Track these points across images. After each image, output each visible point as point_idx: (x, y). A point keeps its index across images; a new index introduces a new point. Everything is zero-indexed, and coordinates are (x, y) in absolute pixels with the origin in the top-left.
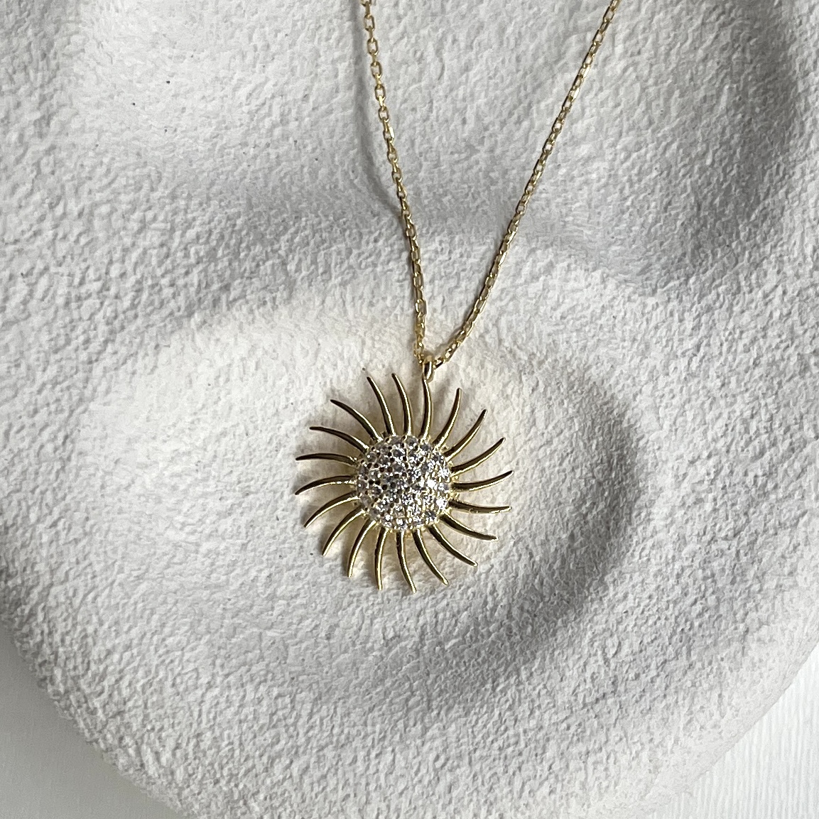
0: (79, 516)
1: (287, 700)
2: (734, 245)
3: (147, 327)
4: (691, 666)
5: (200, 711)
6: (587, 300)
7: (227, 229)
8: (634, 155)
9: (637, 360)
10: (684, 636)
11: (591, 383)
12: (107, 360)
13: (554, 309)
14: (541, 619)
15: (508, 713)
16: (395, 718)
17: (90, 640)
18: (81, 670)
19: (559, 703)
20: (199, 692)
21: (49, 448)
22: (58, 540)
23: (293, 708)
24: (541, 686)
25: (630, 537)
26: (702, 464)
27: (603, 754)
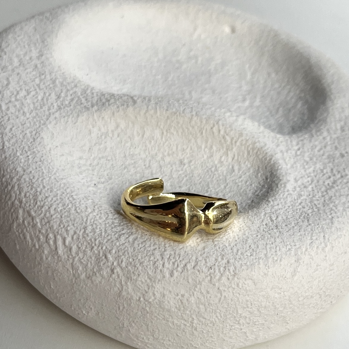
5: (87, 219)
12: (57, 115)
17: (38, 193)
19: (252, 229)
20: (87, 213)
21: (29, 135)
25: (278, 191)
26: (306, 179)
27: (274, 245)
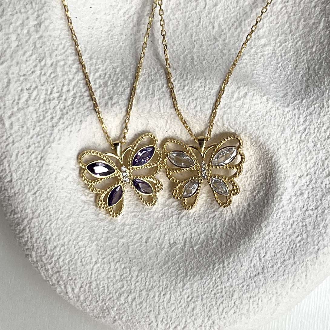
0: (45, 191)
1: (128, 270)
2: (322, 87)
3: (77, 113)
4: (295, 263)
5: (92, 273)
6: (260, 108)
7: (113, 73)
8: (284, 44)
9: (279, 134)
10: (293, 250)
11: (260, 143)
12: (60, 126)
13: (246, 112)
14: (234, 240)
15: (219, 279)
16: (172, 279)
17: (47, 242)
18: (43, 253)
19: (240, 276)
20: (92, 265)
21: (34, 161)
22: (36, 200)
23: (130, 273)
24: (233, 268)
25: (273, 207)
26: (304, 178)
27: (257, 298)
